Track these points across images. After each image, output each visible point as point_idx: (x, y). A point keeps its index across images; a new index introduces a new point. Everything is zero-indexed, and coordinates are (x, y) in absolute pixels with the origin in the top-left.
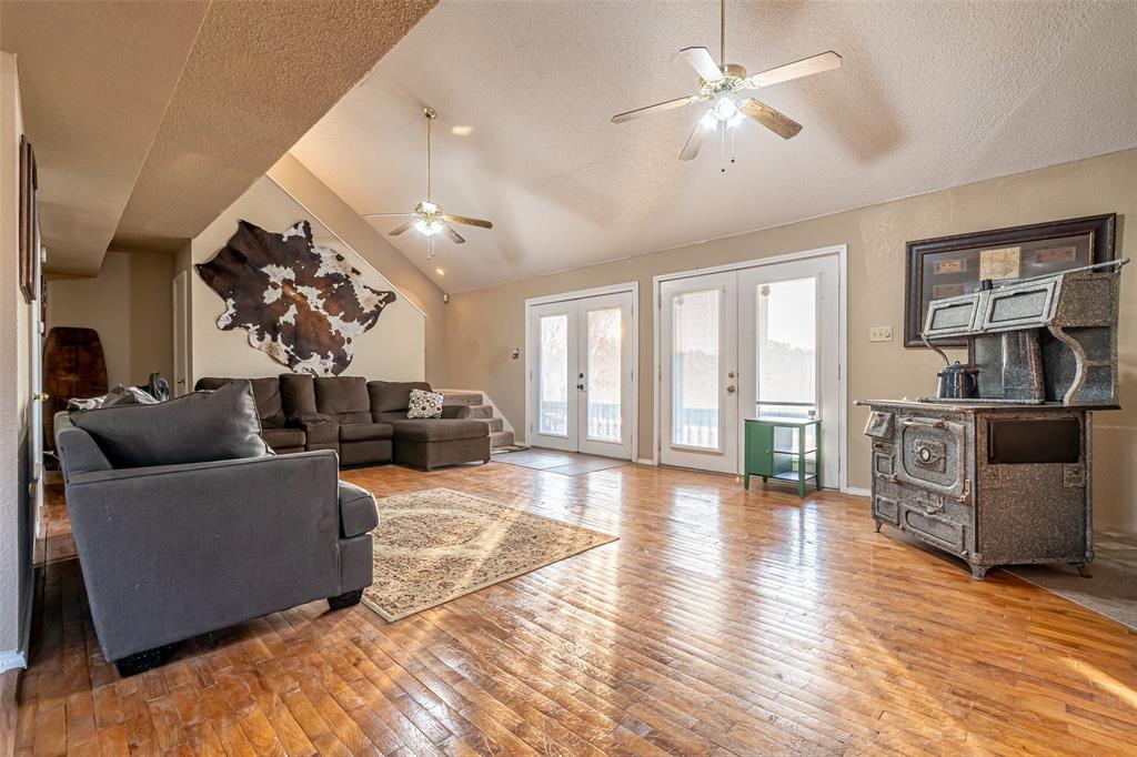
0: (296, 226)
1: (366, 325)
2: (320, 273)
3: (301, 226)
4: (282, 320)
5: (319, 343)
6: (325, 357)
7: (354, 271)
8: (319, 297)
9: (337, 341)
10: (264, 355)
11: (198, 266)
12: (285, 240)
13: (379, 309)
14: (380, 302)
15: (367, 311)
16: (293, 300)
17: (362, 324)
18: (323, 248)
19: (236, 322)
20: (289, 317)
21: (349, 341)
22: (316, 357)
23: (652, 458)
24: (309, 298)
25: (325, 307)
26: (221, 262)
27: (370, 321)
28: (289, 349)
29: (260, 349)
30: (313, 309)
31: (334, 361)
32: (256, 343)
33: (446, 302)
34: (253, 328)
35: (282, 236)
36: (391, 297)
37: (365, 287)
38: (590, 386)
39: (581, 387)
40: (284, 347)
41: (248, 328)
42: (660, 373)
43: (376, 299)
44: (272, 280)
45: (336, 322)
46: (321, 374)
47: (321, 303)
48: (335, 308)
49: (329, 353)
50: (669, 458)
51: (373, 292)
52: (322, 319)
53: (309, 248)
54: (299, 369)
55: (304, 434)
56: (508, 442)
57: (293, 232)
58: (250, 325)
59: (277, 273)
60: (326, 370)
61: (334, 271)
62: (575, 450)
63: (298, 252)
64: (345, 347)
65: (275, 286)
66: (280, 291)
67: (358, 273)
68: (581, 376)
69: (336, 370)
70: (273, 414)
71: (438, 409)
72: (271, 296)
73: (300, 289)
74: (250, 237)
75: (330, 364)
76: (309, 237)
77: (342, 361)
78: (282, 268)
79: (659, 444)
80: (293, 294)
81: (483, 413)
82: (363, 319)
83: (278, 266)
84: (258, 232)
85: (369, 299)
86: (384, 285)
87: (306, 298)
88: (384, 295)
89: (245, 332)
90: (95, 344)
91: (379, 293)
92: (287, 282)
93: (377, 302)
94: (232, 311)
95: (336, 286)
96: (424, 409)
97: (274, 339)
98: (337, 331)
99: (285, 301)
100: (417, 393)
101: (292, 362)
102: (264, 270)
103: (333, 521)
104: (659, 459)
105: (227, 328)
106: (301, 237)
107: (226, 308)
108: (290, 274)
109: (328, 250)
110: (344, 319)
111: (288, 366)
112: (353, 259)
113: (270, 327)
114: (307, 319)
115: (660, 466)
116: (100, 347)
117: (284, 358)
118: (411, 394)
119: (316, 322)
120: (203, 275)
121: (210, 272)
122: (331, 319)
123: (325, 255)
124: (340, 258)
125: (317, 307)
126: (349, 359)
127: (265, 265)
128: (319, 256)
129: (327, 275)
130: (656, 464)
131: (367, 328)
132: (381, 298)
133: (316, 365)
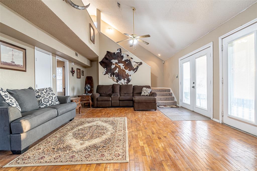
0: (118, 50)
1: (134, 71)
2: (123, 60)
3: (119, 50)
4: (115, 72)
5: (123, 76)
6: (124, 80)
7: (131, 58)
8: (123, 66)
9: (128, 76)
10: (112, 80)
11: (99, 62)
12: (116, 54)
13: (138, 67)
14: (138, 65)
15: (135, 68)
16: (117, 67)
17: (133, 71)
18: (124, 54)
19: (107, 73)
20: (117, 71)
21: (130, 75)
22: (123, 80)
23: (219, 119)
24: (121, 66)
25: (125, 68)
26: (103, 61)
27: (135, 70)
28: (117, 78)
29: (111, 78)
30: (122, 69)
31: (127, 81)
32: (110, 77)
33: (164, 63)
34: (110, 74)
35: (115, 53)
36: (141, 64)
37: (134, 62)
38: (197, 87)
39: (193, 87)
40: (116, 78)
41: (108, 74)
42: (223, 81)
43: (137, 64)
44: (113, 63)
45: (127, 71)
46: (124, 84)
47: (123, 67)
48: (127, 68)
49: (126, 79)
50: (227, 121)
51: (136, 63)
52: (124, 71)
53: (121, 54)
54: (119, 82)
55: (111, 98)
56: (174, 104)
57: (117, 51)
58: (109, 73)
59: (114, 61)
60: (125, 83)
61: (127, 59)
62: (192, 110)
63: (119, 56)
64: (129, 77)
65: (114, 64)
66: (115, 65)
67: (132, 59)
68: (194, 83)
69: (127, 83)
70: (110, 93)
71: (149, 93)
72: (113, 67)
73: (119, 64)
74: (109, 54)
75: (126, 81)
76: (121, 52)
77: (129, 81)
78: (115, 60)
79: (222, 113)
80: (117, 66)
81: (169, 95)
82: (134, 70)
83: (114, 60)
84: (110, 53)
85: (135, 65)
86: (139, 60)
87: (120, 66)
88: (139, 63)
89: (108, 75)
90: (92, 79)
91: (138, 63)
92: (116, 63)
93: (137, 65)
94: (106, 71)
95: (127, 62)
96: (145, 93)
97: (114, 76)
98: (127, 73)
99: (116, 67)
100: (144, 88)
101: (117, 81)
102: (112, 61)
103: (7, 128)
104: (222, 121)
105: (105, 74)
106: (119, 52)
107: (104, 70)
108: (117, 61)
109: (125, 54)
110: (129, 70)
111: (116, 82)
112: (131, 55)
113: (113, 74)
114: (120, 71)
115: (223, 124)
116: (92, 80)
117: (116, 80)
118: (143, 89)
119: (123, 72)
120: (101, 64)
121: (102, 63)
122: (126, 71)
123: (124, 56)
124: (128, 56)
125: (123, 68)
126: (130, 80)
127: (112, 60)
128: (123, 56)
129: (125, 60)
130: (221, 122)
131: (135, 72)
132: (138, 64)
133: (123, 82)
